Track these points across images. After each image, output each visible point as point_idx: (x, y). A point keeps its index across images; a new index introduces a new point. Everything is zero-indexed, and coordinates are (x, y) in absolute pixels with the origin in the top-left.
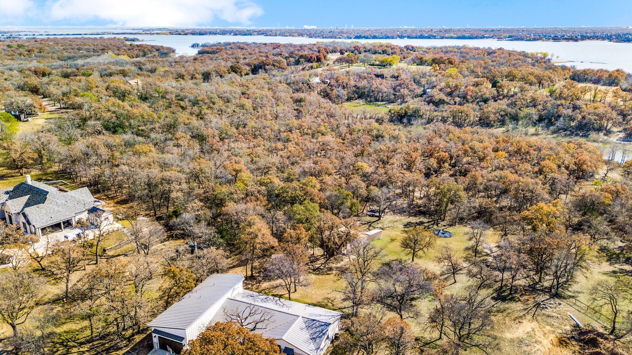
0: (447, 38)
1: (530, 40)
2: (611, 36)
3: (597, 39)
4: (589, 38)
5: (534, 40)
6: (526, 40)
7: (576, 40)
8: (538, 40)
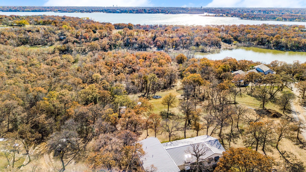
0: (26, 11)
1: (70, 12)
2: (103, 10)
3: (98, 12)
4: (95, 11)
5: (72, 12)
6: (69, 12)
7: (90, 12)
8: (74, 12)
